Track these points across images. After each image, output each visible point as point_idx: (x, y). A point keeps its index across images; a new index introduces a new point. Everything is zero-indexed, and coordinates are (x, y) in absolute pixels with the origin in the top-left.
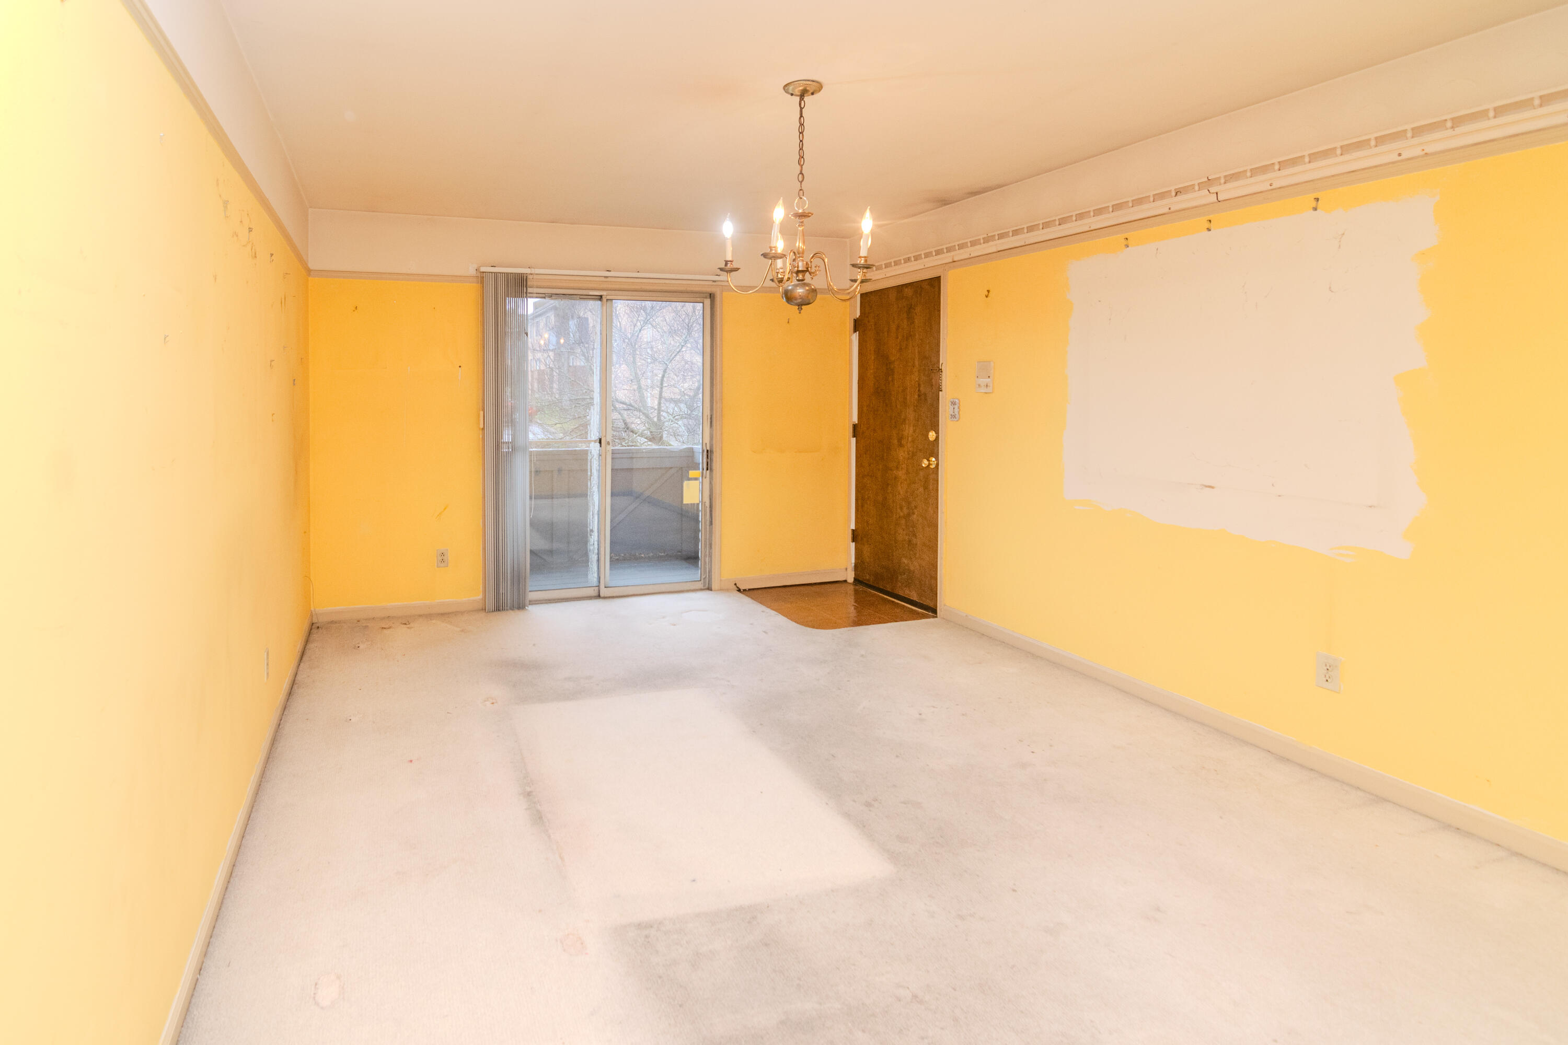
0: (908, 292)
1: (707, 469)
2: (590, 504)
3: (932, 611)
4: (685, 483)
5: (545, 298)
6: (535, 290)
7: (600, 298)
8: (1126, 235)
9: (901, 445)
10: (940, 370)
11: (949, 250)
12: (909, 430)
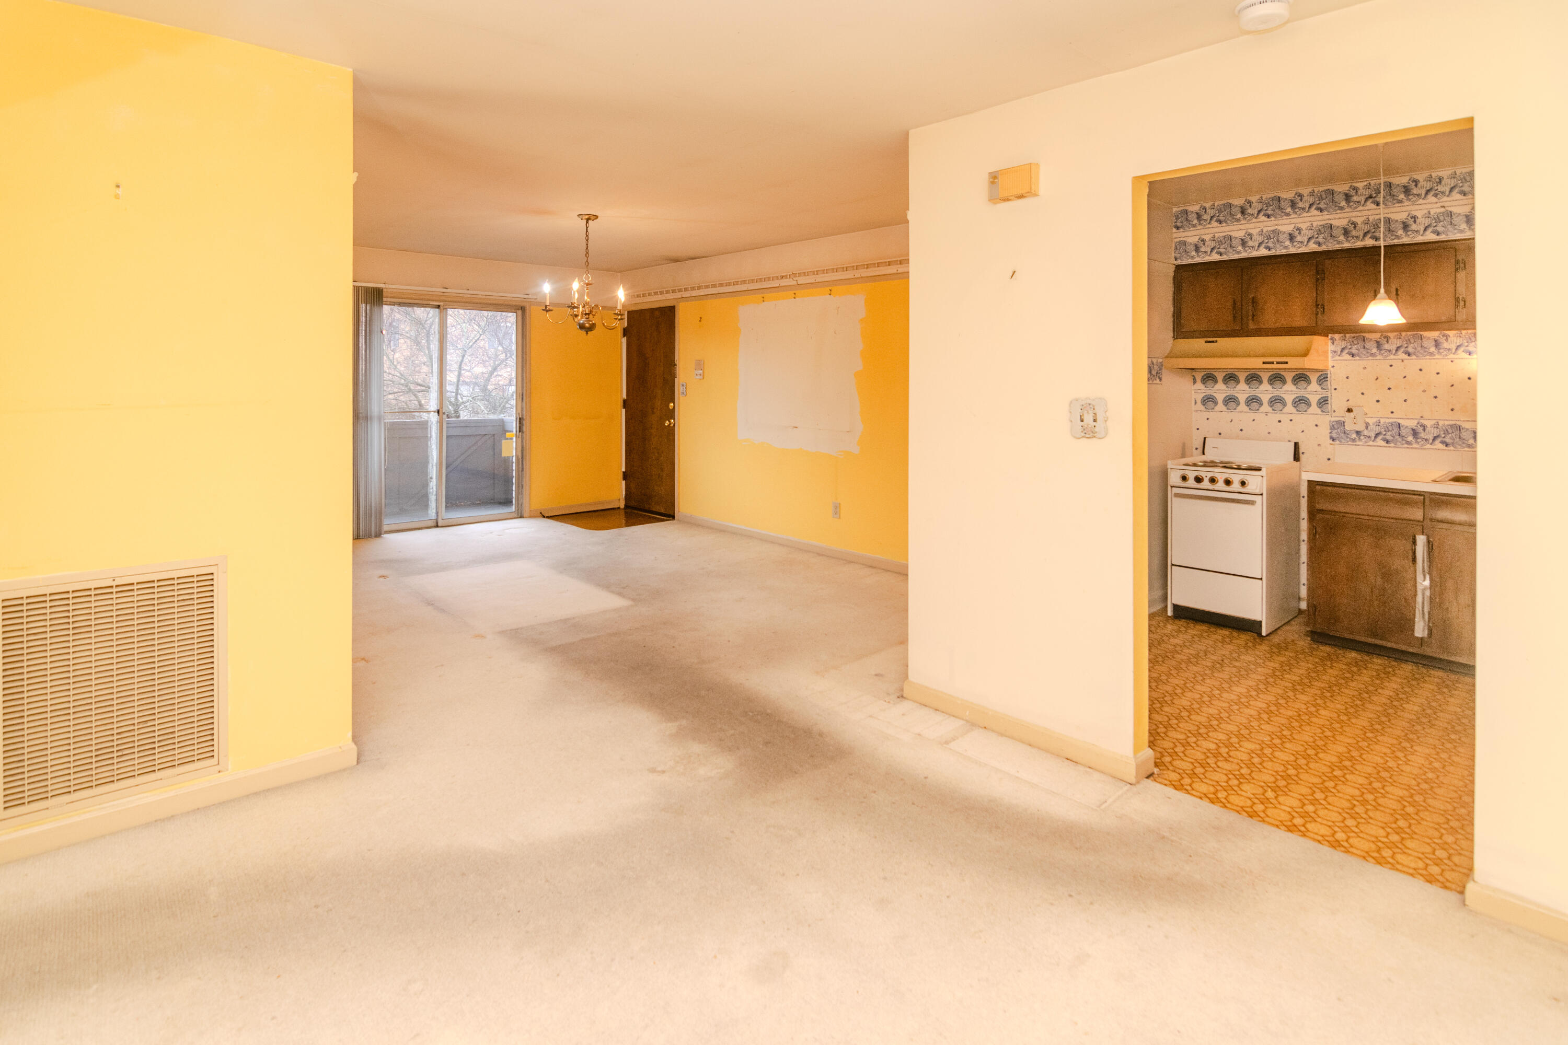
0: (657, 313)
1: (520, 431)
2: (430, 458)
3: (671, 516)
4: (504, 442)
5: (394, 305)
6: (389, 300)
7: (439, 307)
8: (763, 295)
9: (653, 412)
10: (676, 365)
11: (680, 290)
12: (658, 403)
